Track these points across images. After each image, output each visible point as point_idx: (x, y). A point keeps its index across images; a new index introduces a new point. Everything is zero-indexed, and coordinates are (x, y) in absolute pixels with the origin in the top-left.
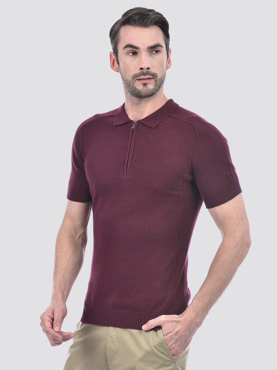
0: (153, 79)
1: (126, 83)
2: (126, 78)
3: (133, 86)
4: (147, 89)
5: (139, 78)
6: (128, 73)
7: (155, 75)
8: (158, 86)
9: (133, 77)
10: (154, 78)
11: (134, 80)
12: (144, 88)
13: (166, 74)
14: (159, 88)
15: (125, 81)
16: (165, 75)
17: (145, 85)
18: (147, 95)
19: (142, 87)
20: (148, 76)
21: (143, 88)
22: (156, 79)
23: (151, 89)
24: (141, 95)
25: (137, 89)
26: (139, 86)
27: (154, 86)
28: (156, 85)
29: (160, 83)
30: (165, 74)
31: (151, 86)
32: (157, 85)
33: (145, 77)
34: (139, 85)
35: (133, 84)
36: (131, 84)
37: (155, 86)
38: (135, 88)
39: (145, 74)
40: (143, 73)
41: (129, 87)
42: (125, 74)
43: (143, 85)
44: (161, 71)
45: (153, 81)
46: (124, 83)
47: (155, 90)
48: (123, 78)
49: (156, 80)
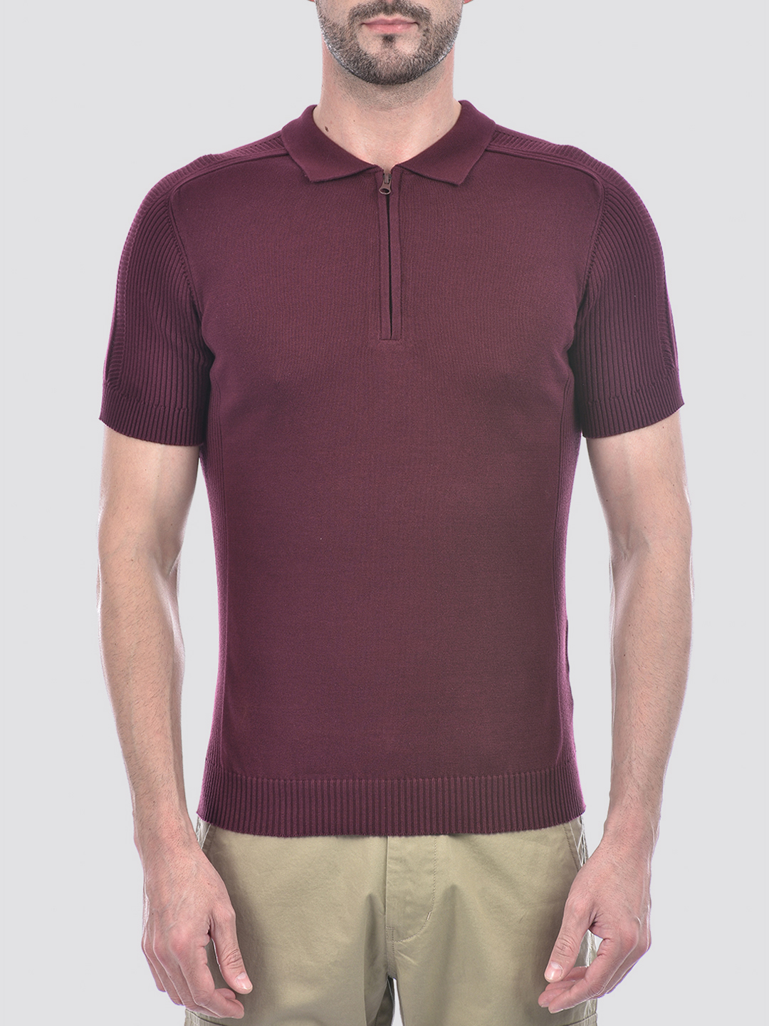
0: (417, 25)
1: (332, 35)
2: (331, 19)
3: (352, 42)
4: (393, 55)
5: (372, 19)
6: (337, 4)
7: (422, 13)
8: (433, 48)
9: (351, 16)
10: (419, 21)
11: (356, 25)
12: (387, 49)
13: (463, 14)
14: (437, 55)
15: (329, 27)
16: (456, 17)
17: (388, 39)
18: (394, 75)
19: (379, 46)
20: (397, 16)
21: (383, 50)
22: (427, 25)
23: (409, 55)
24: (375, 74)
25: (365, 54)
26: (370, 44)
27: (418, 47)
28: (424, 44)
29: (438, 39)
30: (459, 16)
31: (408, 46)
32: (428, 45)
33: (390, 18)
34: (370, 39)
35: (353, 37)
36: (347, 36)
37: (421, 47)
38: (359, 50)
39: (389, 8)
40: (383, 6)
41: (340, 48)
42: (329, 6)
43: (381, 42)
44: (445, 5)
45: (416, 31)
46: (326, 35)
47: (421, 60)
48: (324, 20)
49: (425, 27)
